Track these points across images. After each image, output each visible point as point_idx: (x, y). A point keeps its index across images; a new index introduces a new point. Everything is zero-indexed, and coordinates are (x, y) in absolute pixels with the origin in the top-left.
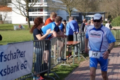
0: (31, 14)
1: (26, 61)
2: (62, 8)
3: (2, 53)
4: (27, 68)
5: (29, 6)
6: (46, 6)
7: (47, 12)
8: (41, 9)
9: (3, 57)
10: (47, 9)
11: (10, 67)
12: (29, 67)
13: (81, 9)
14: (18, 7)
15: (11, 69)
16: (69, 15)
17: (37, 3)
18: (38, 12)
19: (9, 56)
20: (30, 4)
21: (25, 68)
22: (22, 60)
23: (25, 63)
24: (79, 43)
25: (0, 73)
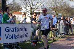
1: (27, 33)
3: (16, 27)
4: (28, 37)
15: (20, 36)
17: (37, 10)
20: (33, 10)
21: (27, 36)
22: (25, 33)
23: (27, 34)
24: (58, 29)
25: (15, 37)
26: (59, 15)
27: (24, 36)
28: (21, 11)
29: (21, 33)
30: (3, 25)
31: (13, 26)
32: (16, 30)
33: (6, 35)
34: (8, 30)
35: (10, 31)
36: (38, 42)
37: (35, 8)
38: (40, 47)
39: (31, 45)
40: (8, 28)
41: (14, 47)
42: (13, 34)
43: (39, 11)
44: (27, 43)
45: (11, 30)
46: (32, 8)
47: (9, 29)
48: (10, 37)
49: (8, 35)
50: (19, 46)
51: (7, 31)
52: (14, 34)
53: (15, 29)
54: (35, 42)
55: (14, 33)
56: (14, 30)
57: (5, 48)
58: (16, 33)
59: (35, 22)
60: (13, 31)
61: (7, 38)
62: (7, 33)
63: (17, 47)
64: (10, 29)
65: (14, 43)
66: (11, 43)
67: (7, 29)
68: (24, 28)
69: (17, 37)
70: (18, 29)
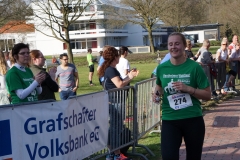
0: (73, 35)
1: (98, 127)
2: (134, 19)
3: (61, 114)
7: (103, 30)
8: (91, 25)
9: (62, 122)
10: (104, 23)
11: (73, 138)
12: (103, 137)
13: (171, 20)
15: (76, 142)
16: (147, 33)
18: (85, 31)
19: (72, 119)
21: (97, 139)
22: (91, 126)
23: (97, 130)
25: (59, 149)
29: (77, 131)
31: (51, 109)
32: (63, 125)
33: (27, 146)
34: (34, 126)
35: (41, 131)
40: (34, 119)
42: (52, 141)
45: (44, 126)
47: (37, 123)
48: (43, 152)
49: (36, 144)
51: (32, 130)
52: (57, 140)
53: (59, 120)
55: (56, 134)
56: (53, 125)
58: (62, 135)
60: (51, 128)
62: (30, 140)
64: (41, 123)
67: (31, 123)
68: (87, 112)
69: (67, 147)
70: (67, 121)
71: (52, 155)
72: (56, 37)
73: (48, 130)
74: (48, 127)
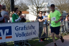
4: (36, 34)
5: (38, 10)
6: (48, 10)
11: (28, 33)
12: (37, 34)
14: (32, 11)
17: (43, 9)
20: (39, 9)
21: (35, 34)
23: (35, 32)
24: (64, 26)
25: (24, 35)
26: (64, 13)
27: (33, 33)
28: (28, 11)
29: (29, 31)
30: (13, 24)
31: (22, 25)
32: (25, 29)
33: (16, 33)
34: (18, 28)
35: (19, 30)
36: (45, 39)
37: (41, 8)
38: (48, 44)
39: (39, 42)
40: (18, 27)
41: (24, 44)
42: (22, 33)
43: (45, 10)
44: (36, 40)
46: (38, 8)
48: (20, 35)
49: (18, 33)
50: (28, 44)
51: (17, 29)
53: (24, 27)
54: (43, 39)
55: (23, 31)
56: (23, 28)
57: (16, 45)
58: (25, 31)
59: (41, 20)
60: (22, 29)
61: (17, 37)
63: (27, 44)
64: (20, 28)
65: (24, 41)
66: (21, 41)
68: (32, 26)
69: (26, 35)
70: (27, 28)
71: (22, 36)
72: (34, 15)
73: (21, 30)
74: (21, 29)
